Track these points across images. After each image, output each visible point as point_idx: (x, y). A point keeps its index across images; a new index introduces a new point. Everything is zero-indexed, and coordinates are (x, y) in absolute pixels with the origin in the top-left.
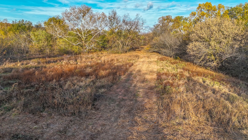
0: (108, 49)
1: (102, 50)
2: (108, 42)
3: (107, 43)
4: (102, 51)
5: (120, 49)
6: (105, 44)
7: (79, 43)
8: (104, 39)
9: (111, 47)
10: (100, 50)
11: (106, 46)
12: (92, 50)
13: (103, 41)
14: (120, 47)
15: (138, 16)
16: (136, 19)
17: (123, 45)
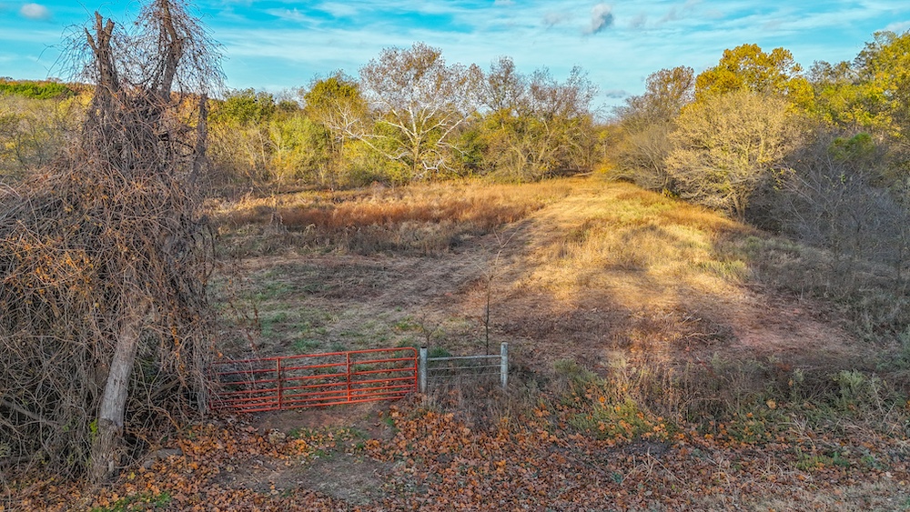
0: (484, 172)
1: (466, 173)
2: (486, 150)
3: (481, 155)
4: (467, 178)
5: (520, 172)
6: (476, 156)
7: (402, 154)
8: (475, 142)
9: (493, 166)
10: (463, 175)
11: (478, 163)
12: (439, 175)
13: (471, 149)
14: (518, 166)
15: (578, 73)
16: (571, 81)
17: (530, 158)
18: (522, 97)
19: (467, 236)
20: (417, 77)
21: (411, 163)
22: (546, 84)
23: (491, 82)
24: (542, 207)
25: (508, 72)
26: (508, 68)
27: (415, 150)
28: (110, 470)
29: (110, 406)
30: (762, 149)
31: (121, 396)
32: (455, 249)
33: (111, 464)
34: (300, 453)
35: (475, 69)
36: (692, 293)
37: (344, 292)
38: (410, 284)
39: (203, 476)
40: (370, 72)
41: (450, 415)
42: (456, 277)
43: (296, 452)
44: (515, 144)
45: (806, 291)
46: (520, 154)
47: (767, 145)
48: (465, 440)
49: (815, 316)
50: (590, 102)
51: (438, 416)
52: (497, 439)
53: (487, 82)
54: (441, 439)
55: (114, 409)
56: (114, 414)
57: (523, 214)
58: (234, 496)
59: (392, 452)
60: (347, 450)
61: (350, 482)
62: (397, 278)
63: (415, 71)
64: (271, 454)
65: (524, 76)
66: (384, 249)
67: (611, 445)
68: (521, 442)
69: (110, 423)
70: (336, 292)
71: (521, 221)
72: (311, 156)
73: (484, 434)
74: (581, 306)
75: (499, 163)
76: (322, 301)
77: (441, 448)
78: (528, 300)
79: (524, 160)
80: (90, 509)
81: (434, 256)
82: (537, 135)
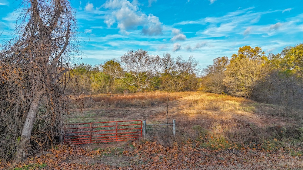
0: (161, 89)
1: (155, 90)
2: (162, 82)
3: (160, 84)
5: (173, 89)
6: (158, 84)
7: (134, 83)
8: (158, 80)
11: (159, 86)
12: (146, 90)
13: (157, 82)
14: (173, 87)
15: (191, 58)
16: (189, 60)
17: (176, 85)
18: (173, 66)
19: (157, 103)
20: (139, 59)
21: (137, 86)
22: (181, 61)
23: (163, 61)
24: (182, 98)
25: (169, 58)
26: (169, 57)
27: (139, 82)
28: (24, 156)
29: (26, 130)
30: (255, 76)
31: (30, 127)
32: (153, 106)
33: (24, 154)
34: (98, 154)
35: (158, 57)
36: (237, 116)
37: (114, 116)
38: (138, 114)
39: (59, 160)
40: (124, 57)
41: (155, 142)
42: (154, 112)
43: (96, 154)
44: (171, 80)
45: (278, 114)
46: (173, 83)
47: (257, 75)
48: (161, 149)
49: (283, 120)
50: (196, 67)
51: (150, 143)
52: (173, 149)
53: (162, 61)
54: (152, 149)
55: (27, 132)
56: (27, 134)
57: (175, 99)
58: (71, 165)
59: (133, 154)
60: (116, 154)
61: (117, 162)
62: (133, 113)
63: (138, 57)
64: (87, 155)
65: (174, 59)
66: (128, 106)
67: (217, 152)
68: (182, 151)
69: (25, 137)
70: (111, 116)
71: (175, 100)
72: (104, 84)
73: (168, 148)
74: (199, 119)
75: (166, 86)
76: (106, 118)
77: (152, 152)
78: (180, 117)
79: (175, 85)
80: (14, 169)
81: (145, 107)
82: (178, 77)
